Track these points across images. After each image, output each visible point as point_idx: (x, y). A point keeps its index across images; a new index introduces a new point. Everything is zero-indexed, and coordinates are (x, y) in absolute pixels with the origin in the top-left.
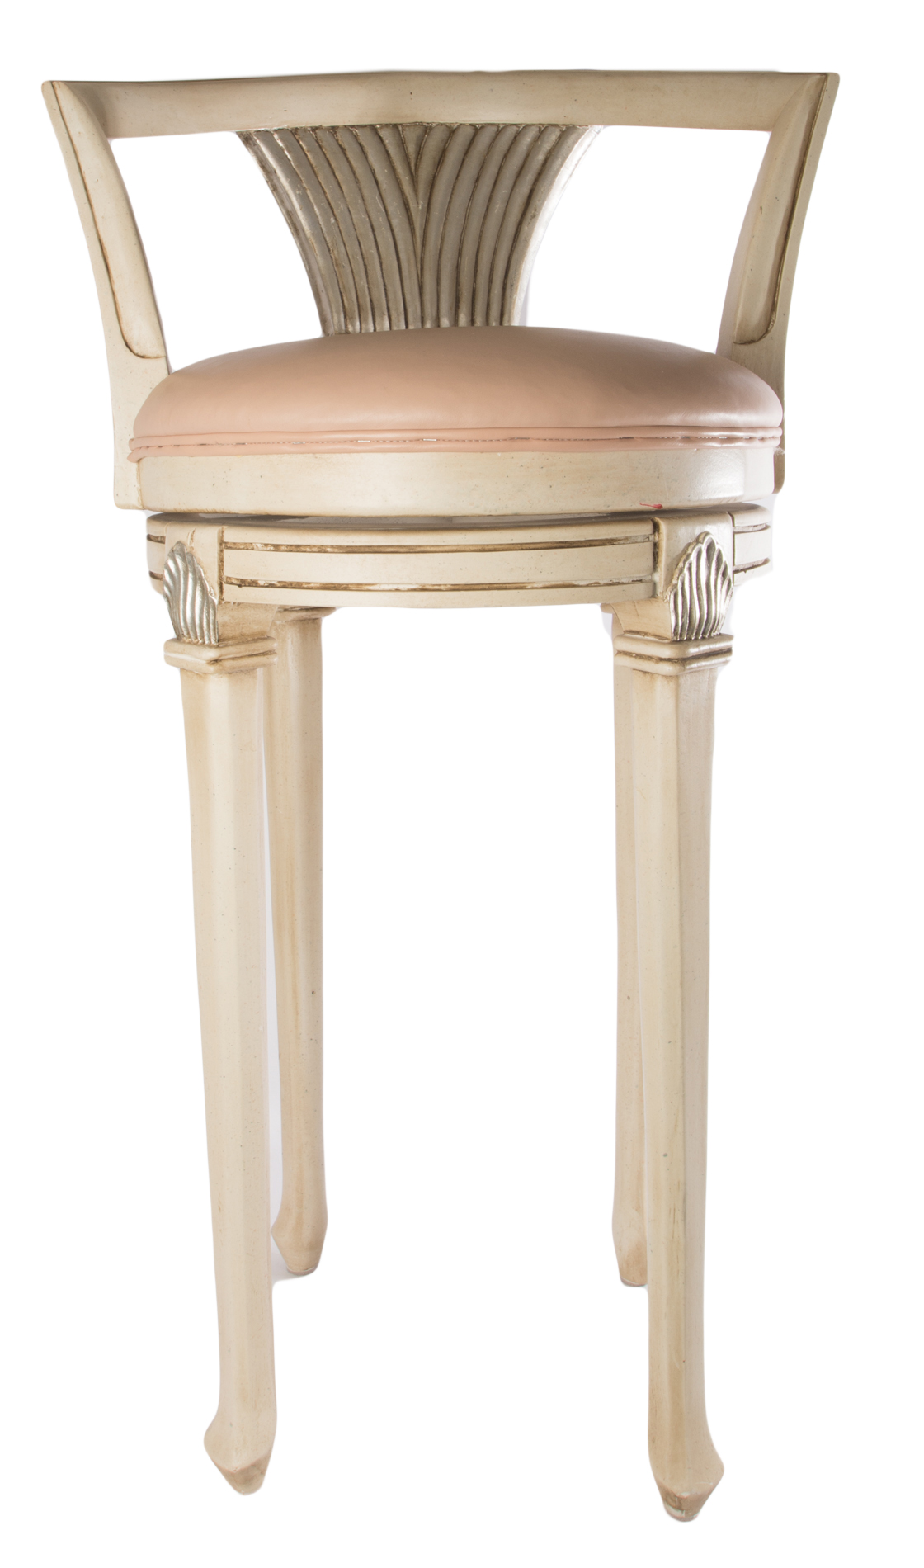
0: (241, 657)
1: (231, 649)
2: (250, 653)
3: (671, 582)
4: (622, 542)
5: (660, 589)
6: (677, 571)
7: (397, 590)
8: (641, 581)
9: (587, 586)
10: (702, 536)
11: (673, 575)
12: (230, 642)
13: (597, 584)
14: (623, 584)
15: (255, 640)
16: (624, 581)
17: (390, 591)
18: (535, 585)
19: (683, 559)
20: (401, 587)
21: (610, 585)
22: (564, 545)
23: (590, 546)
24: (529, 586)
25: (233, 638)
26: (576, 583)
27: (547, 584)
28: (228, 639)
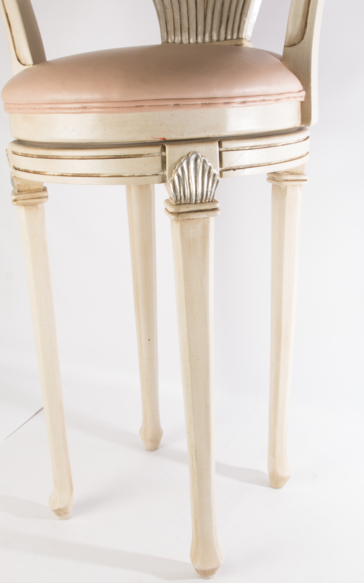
0: (27, 199)
1: (21, 196)
2: (31, 198)
3: (171, 175)
4: (146, 156)
5: (167, 179)
6: (174, 171)
7: (54, 175)
8: (157, 175)
9: (128, 176)
10: (191, 153)
11: (172, 172)
12: (24, 193)
13: (134, 176)
14: (147, 176)
15: (35, 192)
16: (148, 174)
17: (52, 175)
18: (105, 175)
19: (177, 165)
20: (55, 174)
21: (140, 176)
22: (116, 157)
23: (129, 158)
24: (102, 176)
25: (25, 191)
26: (123, 175)
27: (110, 175)
28: (23, 191)
